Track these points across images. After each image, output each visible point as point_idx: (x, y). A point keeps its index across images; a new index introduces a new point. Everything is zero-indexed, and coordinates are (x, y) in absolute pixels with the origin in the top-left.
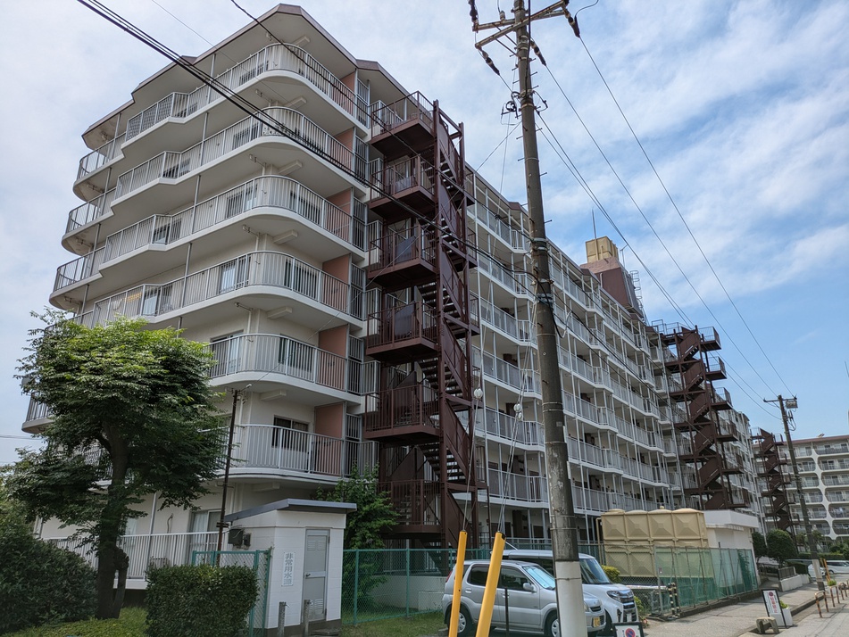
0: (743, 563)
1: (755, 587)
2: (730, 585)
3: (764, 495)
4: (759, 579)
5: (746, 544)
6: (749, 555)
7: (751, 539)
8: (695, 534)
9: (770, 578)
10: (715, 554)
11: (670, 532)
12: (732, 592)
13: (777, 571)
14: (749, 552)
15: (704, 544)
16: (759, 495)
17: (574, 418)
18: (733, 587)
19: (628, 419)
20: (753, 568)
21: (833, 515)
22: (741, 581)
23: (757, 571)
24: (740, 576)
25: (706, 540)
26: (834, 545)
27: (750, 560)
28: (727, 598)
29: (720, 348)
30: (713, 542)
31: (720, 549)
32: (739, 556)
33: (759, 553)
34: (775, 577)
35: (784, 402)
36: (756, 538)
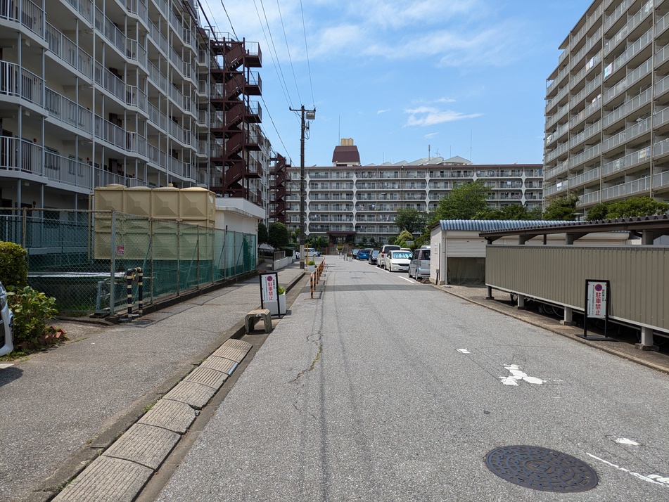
0: (246, 246)
1: (252, 268)
2: (230, 266)
3: (271, 202)
4: (257, 261)
5: (253, 230)
6: (253, 240)
7: (257, 228)
8: (201, 215)
9: (266, 260)
10: (220, 235)
11: (176, 212)
12: (230, 273)
13: (272, 255)
14: (254, 237)
15: (210, 225)
16: (268, 202)
17: (91, 85)
18: (233, 268)
19: (164, 111)
20: (253, 252)
21: (310, 220)
22: (241, 262)
23: (257, 254)
24: (242, 258)
25: (213, 222)
26: (307, 238)
27: (253, 244)
28: (224, 280)
29: (261, 66)
30: (221, 223)
31: (226, 231)
32: (244, 240)
33: (261, 241)
34: (270, 259)
35: (305, 112)
36: (261, 229)
